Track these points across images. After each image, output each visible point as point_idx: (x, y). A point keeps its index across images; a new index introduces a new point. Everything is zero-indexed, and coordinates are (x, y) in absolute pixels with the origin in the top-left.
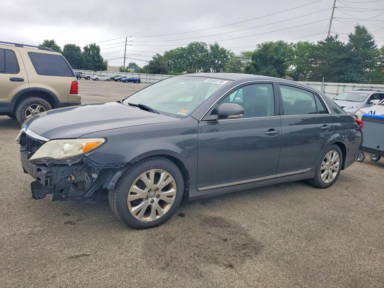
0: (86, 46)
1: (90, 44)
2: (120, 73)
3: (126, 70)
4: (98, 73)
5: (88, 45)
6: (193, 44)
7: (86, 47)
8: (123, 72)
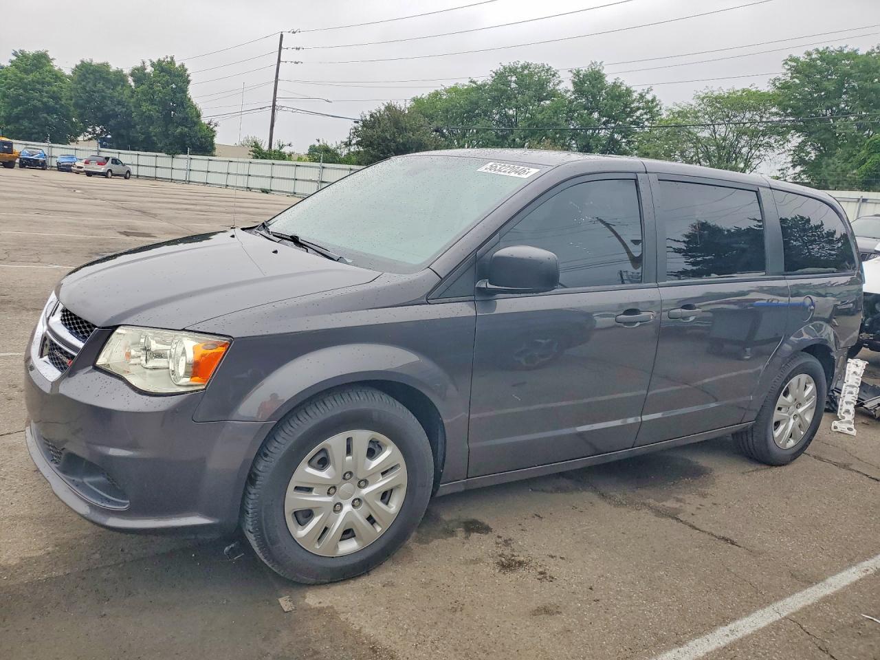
0: (139, 65)
1: (155, 60)
2: (252, 160)
3: (275, 151)
4: (181, 161)
5: (148, 64)
6: (513, 71)
7: (137, 69)
8: (262, 158)
